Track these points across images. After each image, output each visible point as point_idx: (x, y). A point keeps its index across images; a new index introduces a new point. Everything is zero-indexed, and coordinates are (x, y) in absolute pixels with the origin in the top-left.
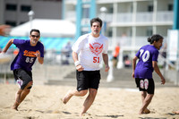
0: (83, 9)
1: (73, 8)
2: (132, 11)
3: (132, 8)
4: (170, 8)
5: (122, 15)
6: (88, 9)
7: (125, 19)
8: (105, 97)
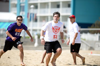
0: (21, 6)
1: (15, 6)
2: (48, 8)
3: (48, 6)
4: (69, 6)
5: (43, 10)
6: (23, 6)
7: (44, 12)
8: (33, 55)
